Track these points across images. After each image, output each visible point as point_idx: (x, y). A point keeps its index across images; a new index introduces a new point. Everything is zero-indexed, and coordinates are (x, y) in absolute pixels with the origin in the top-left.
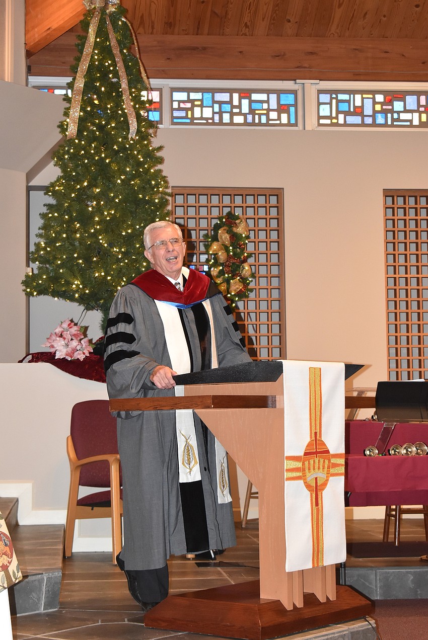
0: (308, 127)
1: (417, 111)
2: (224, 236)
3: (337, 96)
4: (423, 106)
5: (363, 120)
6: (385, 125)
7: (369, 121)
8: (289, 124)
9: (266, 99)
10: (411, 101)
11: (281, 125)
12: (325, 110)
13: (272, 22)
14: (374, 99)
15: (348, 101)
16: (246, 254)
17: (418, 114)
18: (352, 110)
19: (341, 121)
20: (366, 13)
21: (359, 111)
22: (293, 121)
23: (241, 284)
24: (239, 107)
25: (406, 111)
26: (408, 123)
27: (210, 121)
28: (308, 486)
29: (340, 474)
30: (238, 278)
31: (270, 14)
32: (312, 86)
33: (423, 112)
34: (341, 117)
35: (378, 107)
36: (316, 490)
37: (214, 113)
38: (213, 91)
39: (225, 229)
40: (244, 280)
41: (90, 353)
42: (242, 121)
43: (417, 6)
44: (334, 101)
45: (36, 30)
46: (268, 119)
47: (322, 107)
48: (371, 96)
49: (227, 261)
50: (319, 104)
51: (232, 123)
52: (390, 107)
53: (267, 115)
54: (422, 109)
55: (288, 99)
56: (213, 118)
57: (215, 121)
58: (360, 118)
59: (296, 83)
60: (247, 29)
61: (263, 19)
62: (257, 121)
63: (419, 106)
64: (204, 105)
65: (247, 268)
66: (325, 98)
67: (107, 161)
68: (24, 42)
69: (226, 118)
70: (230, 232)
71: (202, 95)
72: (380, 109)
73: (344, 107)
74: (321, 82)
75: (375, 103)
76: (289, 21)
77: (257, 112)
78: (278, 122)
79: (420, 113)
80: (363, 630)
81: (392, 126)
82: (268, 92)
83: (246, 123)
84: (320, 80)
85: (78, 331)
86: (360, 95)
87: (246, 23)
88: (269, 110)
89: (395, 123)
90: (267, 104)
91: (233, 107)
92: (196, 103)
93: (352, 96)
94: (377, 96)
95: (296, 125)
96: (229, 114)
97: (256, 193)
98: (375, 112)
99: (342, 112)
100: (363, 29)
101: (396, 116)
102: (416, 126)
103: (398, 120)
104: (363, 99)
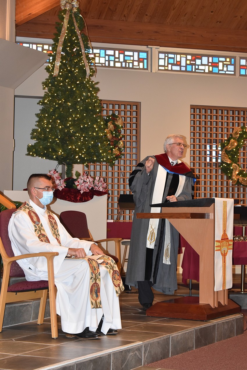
0: (153, 71)
1: (208, 65)
2: (111, 126)
3: (168, 55)
4: (210, 63)
5: (180, 68)
6: (192, 72)
7: (183, 69)
8: (144, 69)
9: (132, 55)
10: (205, 60)
11: (139, 69)
12: (162, 62)
13: (138, 15)
14: (186, 57)
15: (174, 58)
16: (121, 136)
17: (208, 67)
18: (175, 63)
19: (170, 68)
20: (186, 14)
21: (179, 64)
22: (145, 67)
23: (118, 151)
24: (119, 58)
25: (202, 65)
26: (203, 71)
27: (104, 65)
28: (222, 254)
29: (231, 249)
30: (117, 148)
31: (138, 11)
32: (155, 49)
33: (210, 66)
34: (170, 66)
35: (188, 62)
36: (224, 255)
37: (106, 61)
38: (106, 49)
39: (111, 123)
40: (119, 149)
41: (65, 187)
42: (120, 66)
43: (212, 12)
44: (166, 58)
45: (22, 14)
46: (133, 65)
47: (160, 60)
48: (185, 56)
49: (112, 139)
50: (159, 59)
51: (114, 67)
52: (194, 62)
53: (133, 63)
54: (210, 64)
55: (143, 55)
56: (105, 64)
57: (106, 65)
58: (179, 67)
59: (148, 47)
60: (125, 18)
61: (134, 13)
62: (127, 66)
63: (208, 62)
64: (101, 56)
65: (122, 143)
66: (162, 56)
67: (74, 89)
68: (15, 20)
69: (112, 64)
70: (114, 124)
71: (100, 51)
72: (189, 63)
73: (171, 61)
74: (161, 47)
75: (187, 60)
76: (147, 15)
77: (127, 61)
78: (138, 67)
79: (209, 66)
80: (240, 318)
81: (195, 72)
82: (133, 51)
83: (122, 67)
84: (160, 46)
85: (58, 175)
86: (180, 55)
87: (125, 15)
88: (133, 61)
89: (196, 71)
90: (132, 57)
91: (115, 58)
92: (97, 55)
93: (175, 55)
94: (188, 56)
95: (147, 69)
96: (113, 62)
97: (125, 104)
98: (187, 64)
99: (170, 64)
100: (183, 21)
101: (197, 67)
102: (207, 73)
103: (198, 69)
104: (181, 57)
